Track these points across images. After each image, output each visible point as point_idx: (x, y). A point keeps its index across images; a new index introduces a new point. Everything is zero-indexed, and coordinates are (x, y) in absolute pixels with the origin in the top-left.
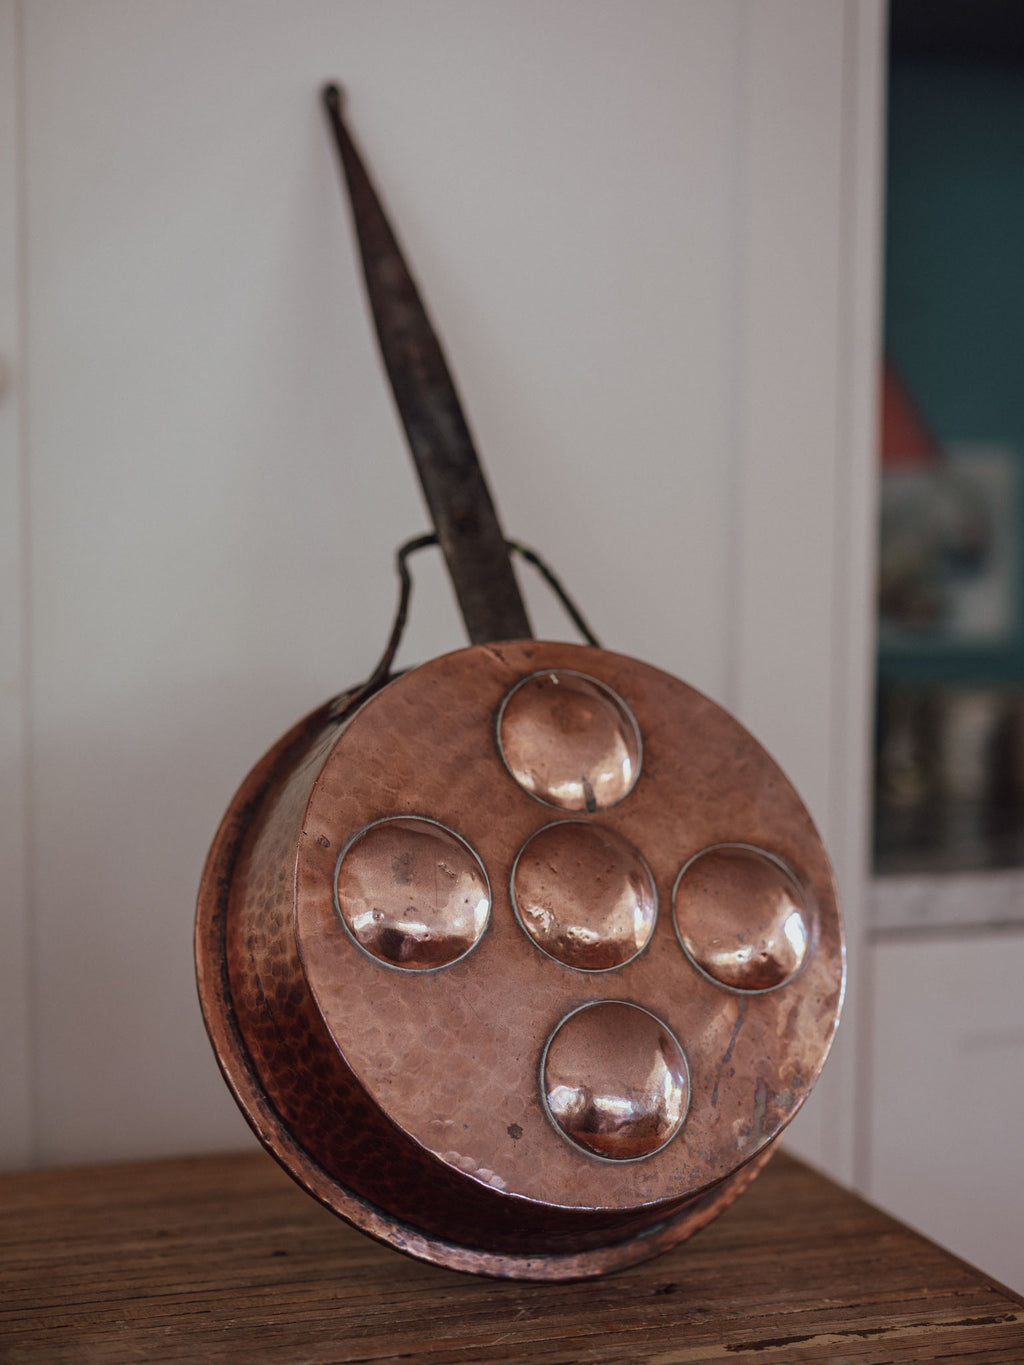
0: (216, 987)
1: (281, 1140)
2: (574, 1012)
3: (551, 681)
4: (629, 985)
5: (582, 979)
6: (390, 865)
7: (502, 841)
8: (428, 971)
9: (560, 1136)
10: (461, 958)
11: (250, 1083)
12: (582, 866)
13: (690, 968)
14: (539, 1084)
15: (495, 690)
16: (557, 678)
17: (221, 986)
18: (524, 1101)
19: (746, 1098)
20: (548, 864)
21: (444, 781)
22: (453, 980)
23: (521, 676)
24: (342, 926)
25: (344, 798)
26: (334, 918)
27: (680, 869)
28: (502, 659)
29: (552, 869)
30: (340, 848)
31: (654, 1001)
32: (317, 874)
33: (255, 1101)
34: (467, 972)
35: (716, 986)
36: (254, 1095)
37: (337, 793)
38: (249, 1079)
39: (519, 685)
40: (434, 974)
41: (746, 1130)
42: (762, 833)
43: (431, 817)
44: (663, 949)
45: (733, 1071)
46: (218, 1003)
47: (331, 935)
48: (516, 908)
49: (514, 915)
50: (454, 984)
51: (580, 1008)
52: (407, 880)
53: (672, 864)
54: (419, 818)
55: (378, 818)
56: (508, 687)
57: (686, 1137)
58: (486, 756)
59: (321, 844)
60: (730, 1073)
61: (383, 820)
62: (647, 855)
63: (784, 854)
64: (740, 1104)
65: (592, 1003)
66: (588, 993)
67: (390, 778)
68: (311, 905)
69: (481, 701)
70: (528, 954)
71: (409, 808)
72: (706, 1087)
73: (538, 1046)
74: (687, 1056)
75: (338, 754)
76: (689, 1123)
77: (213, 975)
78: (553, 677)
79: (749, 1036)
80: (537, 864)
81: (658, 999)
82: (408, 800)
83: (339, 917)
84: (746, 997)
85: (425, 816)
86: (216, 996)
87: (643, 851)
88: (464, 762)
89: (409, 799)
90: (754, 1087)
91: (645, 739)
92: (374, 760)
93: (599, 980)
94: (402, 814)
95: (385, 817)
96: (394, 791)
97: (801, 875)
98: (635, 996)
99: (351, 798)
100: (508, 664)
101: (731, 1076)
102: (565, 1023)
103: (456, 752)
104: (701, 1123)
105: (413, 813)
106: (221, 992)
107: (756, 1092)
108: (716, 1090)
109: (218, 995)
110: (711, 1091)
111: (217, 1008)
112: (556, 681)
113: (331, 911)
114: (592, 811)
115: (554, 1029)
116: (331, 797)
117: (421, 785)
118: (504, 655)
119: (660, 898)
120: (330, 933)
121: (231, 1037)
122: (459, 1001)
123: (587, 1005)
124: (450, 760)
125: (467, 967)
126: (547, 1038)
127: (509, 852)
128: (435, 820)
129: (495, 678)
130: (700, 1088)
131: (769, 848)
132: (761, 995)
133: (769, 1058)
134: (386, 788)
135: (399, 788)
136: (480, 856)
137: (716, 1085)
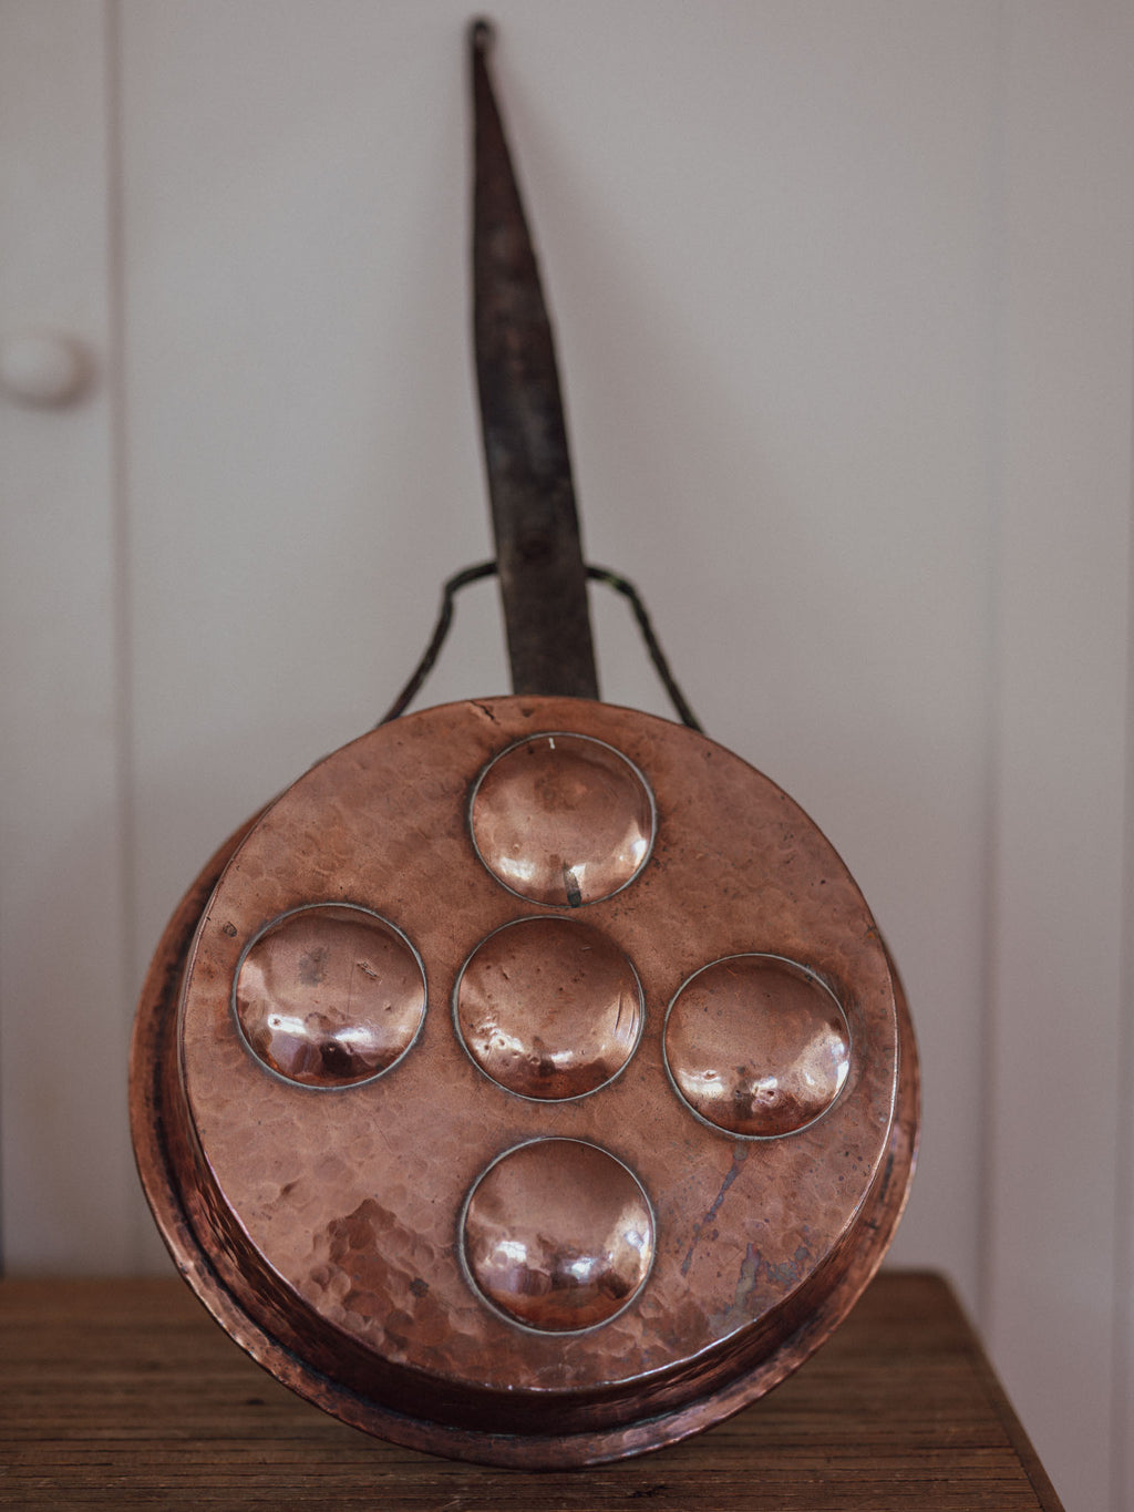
0: (146, 1090)
1: (200, 1273)
2: (514, 1149)
3: (549, 745)
4: (590, 1119)
5: (530, 1109)
6: (298, 962)
7: (452, 938)
8: (335, 1089)
9: (477, 1297)
10: (378, 1075)
11: (172, 1205)
12: (543, 973)
13: (675, 1103)
14: (457, 1233)
15: (475, 755)
16: (555, 743)
17: (151, 1090)
18: (435, 1252)
19: (728, 1268)
20: (501, 969)
21: (390, 863)
22: (365, 1101)
23: (513, 738)
24: (237, 1030)
25: (262, 879)
26: (229, 1019)
27: (683, 980)
28: (492, 718)
29: (505, 975)
30: (249, 937)
31: (620, 1141)
32: (216, 967)
33: (175, 1226)
34: (383, 1093)
35: (707, 1128)
36: (175, 1219)
37: (255, 872)
38: (171, 1199)
39: (508, 750)
40: (342, 1093)
41: (723, 1308)
42: (798, 942)
43: (367, 906)
44: (643, 1079)
45: (716, 1234)
46: (146, 1108)
47: (221, 1040)
48: (456, 1019)
49: (454, 1028)
50: (365, 1106)
51: (523, 1145)
52: (315, 980)
53: (671, 975)
54: (352, 906)
55: (301, 904)
56: (493, 752)
57: (642, 1311)
58: (450, 834)
59: (228, 932)
60: (712, 1236)
61: (306, 907)
62: (639, 963)
63: (829, 971)
64: (719, 1275)
65: (538, 1140)
66: (535, 1126)
67: (323, 857)
68: (204, 1001)
69: (455, 767)
70: (463, 1076)
71: (341, 894)
72: (677, 1252)
73: (462, 1187)
74: (656, 1212)
75: (264, 826)
76: (647, 1293)
77: (144, 1075)
78: (551, 740)
79: (743, 1192)
80: (488, 967)
81: (625, 1137)
82: (341, 884)
83: (234, 1018)
84: (747, 1144)
85: (360, 904)
86: (144, 1100)
87: (636, 957)
88: (421, 839)
89: (343, 883)
90: (742, 1255)
91: (661, 819)
92: (308, 836)
93: (551, 1112)
94: (328, 901)
95: (309, 904)
96: (326, 873)
97: (847, 997)
98: (595, 1134)
99: (272, 879)
100: (498, 724)
101: (713, 1239)
102: (500, 1162)
103: (412, 828)
104: (663, 1295)
105: (345, 899)
106: (151, 1096)
107: (744, 1262)
108: (689, 1256)
109: (147, 1099)
110: (682, 1257)
111: (145, 1115)
112: (553, 746)
113: (226, 1012)
114: (575, 906)
115: (485, 1168)
116: (248, 877)
117: (360, 867)
118: (495, 714)
119: (648, 1014)
120: (220, 1037)
121: (155, 1149)
122: (369, 1125)
123: (532, 1141)
124: (402, 838)
125: (384, 1087)
126: (475, 1178)
127: (459, 951)
128: (372, 909)
129: (479, 742)
130: (668, 1252)
131: (808, 960)
132: (768, 1141)
133: (767, 1221)
134: (317, 869)
135: (333, 868)
136: (420, 954)
137: (691, 1250)
